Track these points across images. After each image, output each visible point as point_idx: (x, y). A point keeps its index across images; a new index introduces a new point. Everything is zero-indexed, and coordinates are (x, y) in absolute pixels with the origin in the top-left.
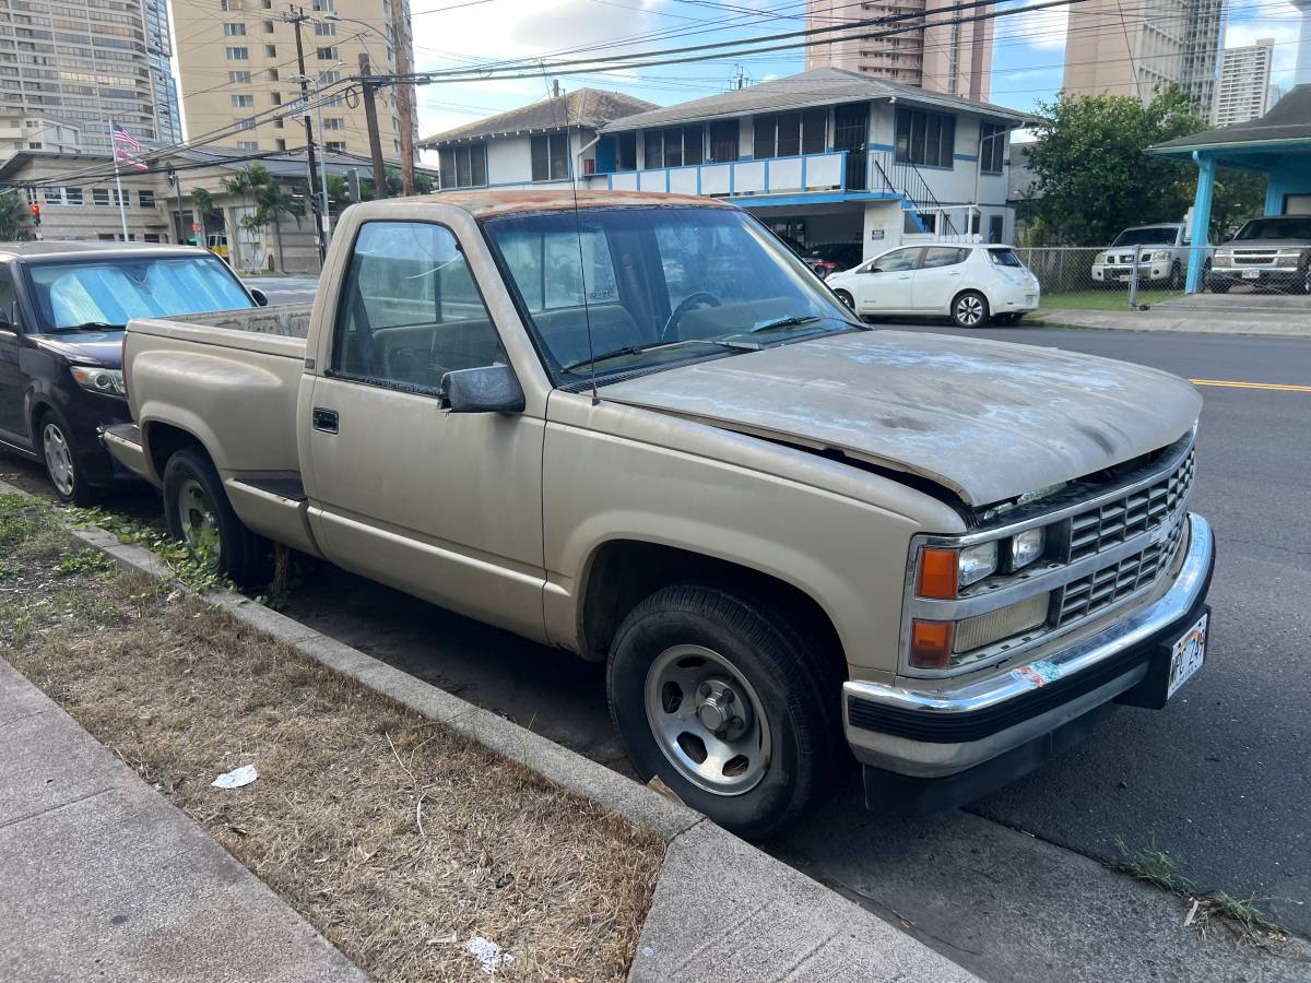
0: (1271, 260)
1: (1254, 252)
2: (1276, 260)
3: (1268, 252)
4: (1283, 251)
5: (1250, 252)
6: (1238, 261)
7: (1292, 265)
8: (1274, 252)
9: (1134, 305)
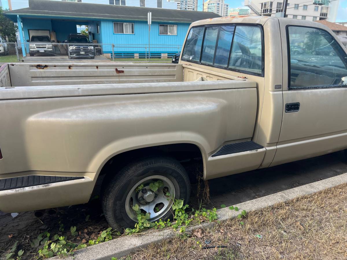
0: (45, 47)
1: (41, 45)
2: (47, 47)
3: (45, 45)
4: (48, 45)
5: (40, 45)
6: (37, 47)
7: (51, 49)
8: (46, 45)
9: (20, 60)
